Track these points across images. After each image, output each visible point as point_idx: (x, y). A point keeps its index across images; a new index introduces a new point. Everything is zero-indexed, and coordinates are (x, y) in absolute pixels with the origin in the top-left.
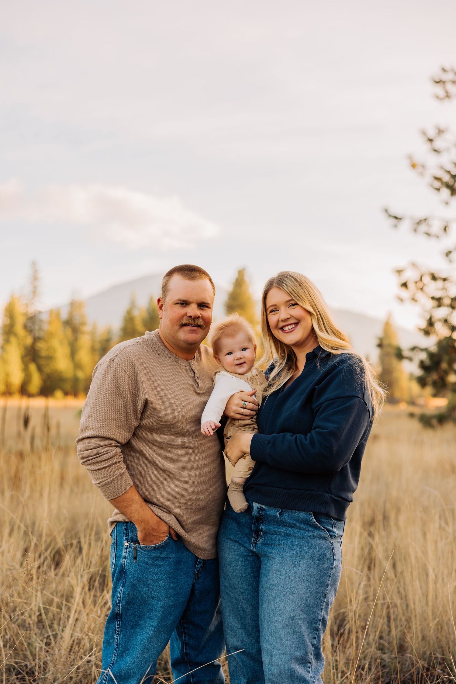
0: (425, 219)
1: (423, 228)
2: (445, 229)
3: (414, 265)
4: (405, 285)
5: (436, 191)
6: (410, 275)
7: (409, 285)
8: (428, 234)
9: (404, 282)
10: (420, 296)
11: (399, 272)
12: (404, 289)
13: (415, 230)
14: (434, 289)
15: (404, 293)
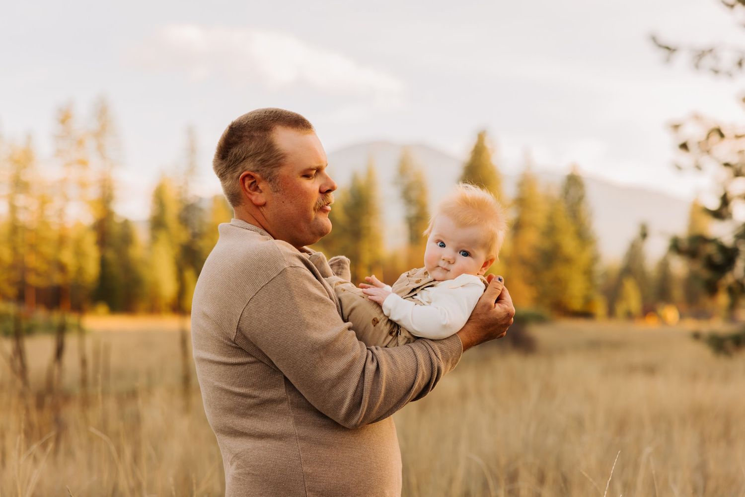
0: (711, 51)
1: (708, 61)
2: (740, 64)
3: (697, 117)
4: (684, 146)
5: (727, 9)
6: (693, 132)
7: (690, 146)
8: (716, 72)
9: (681, 142)
10: (705, 160)
11: (676, 127)
12: (682, 152)
13: (697, 66)
14: (726, 150)
15: (685, 158)
